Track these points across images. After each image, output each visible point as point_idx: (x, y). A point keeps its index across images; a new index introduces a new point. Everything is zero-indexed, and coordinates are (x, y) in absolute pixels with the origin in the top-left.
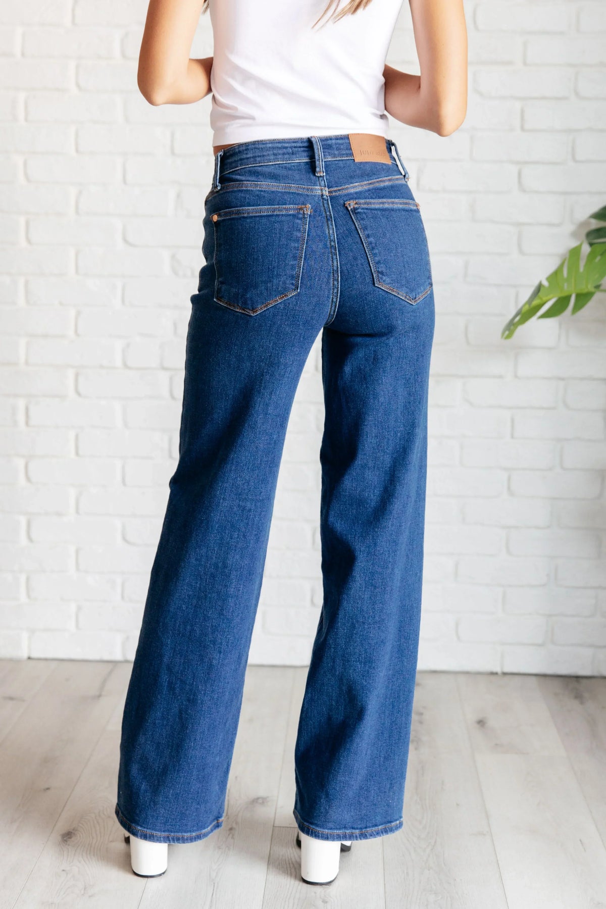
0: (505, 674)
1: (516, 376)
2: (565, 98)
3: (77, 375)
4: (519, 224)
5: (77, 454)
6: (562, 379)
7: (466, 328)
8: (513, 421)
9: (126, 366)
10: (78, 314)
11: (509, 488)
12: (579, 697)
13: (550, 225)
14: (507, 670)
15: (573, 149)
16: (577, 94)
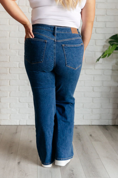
0: (92, 125)
1: (95, 69)
2: (104, 15)
3: (9, 69)
4: (95, 40)
5: (10, 85)
6: (103, 69)
7: (85, 60)
8: (94, 77)
9: (19, 67)
10: (10, 57)
11: (93, 90)
12: (107, 129)
13: (101, 40)
14: (92, 124)
15: (106, 25)
16: (106, 14)
